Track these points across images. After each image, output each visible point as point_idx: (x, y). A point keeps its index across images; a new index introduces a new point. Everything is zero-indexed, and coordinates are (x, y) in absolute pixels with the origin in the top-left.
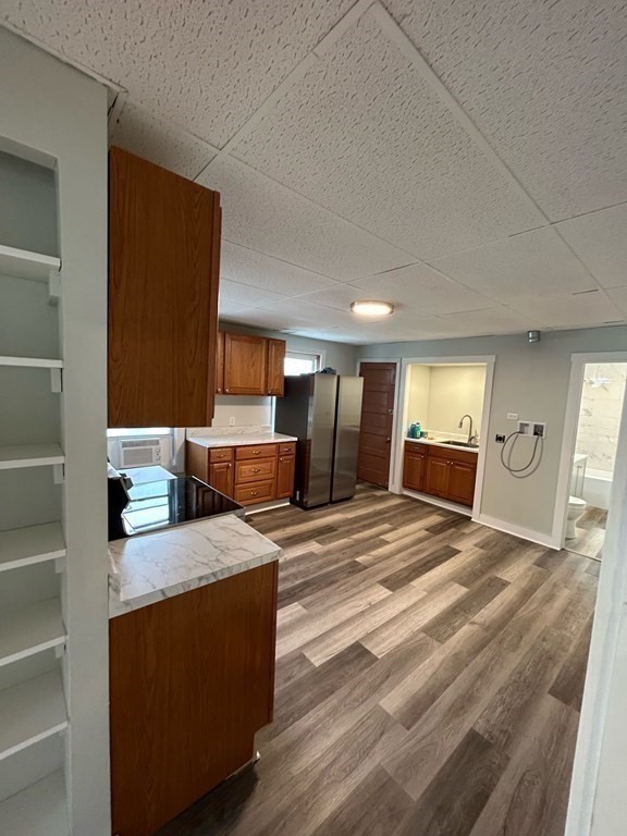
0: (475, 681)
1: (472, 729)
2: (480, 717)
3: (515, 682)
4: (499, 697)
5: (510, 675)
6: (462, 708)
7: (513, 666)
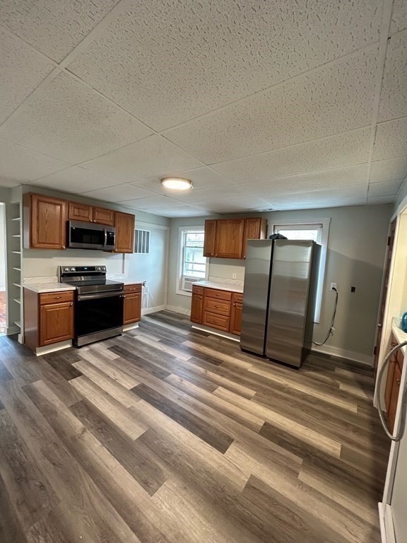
0: (30, 417)
1: (4, 408)
2: (8, 413)
3: (16, 439)
4: (13, 425)
5: (22, 439)
6: (18, 407)
7: (29, 444)
